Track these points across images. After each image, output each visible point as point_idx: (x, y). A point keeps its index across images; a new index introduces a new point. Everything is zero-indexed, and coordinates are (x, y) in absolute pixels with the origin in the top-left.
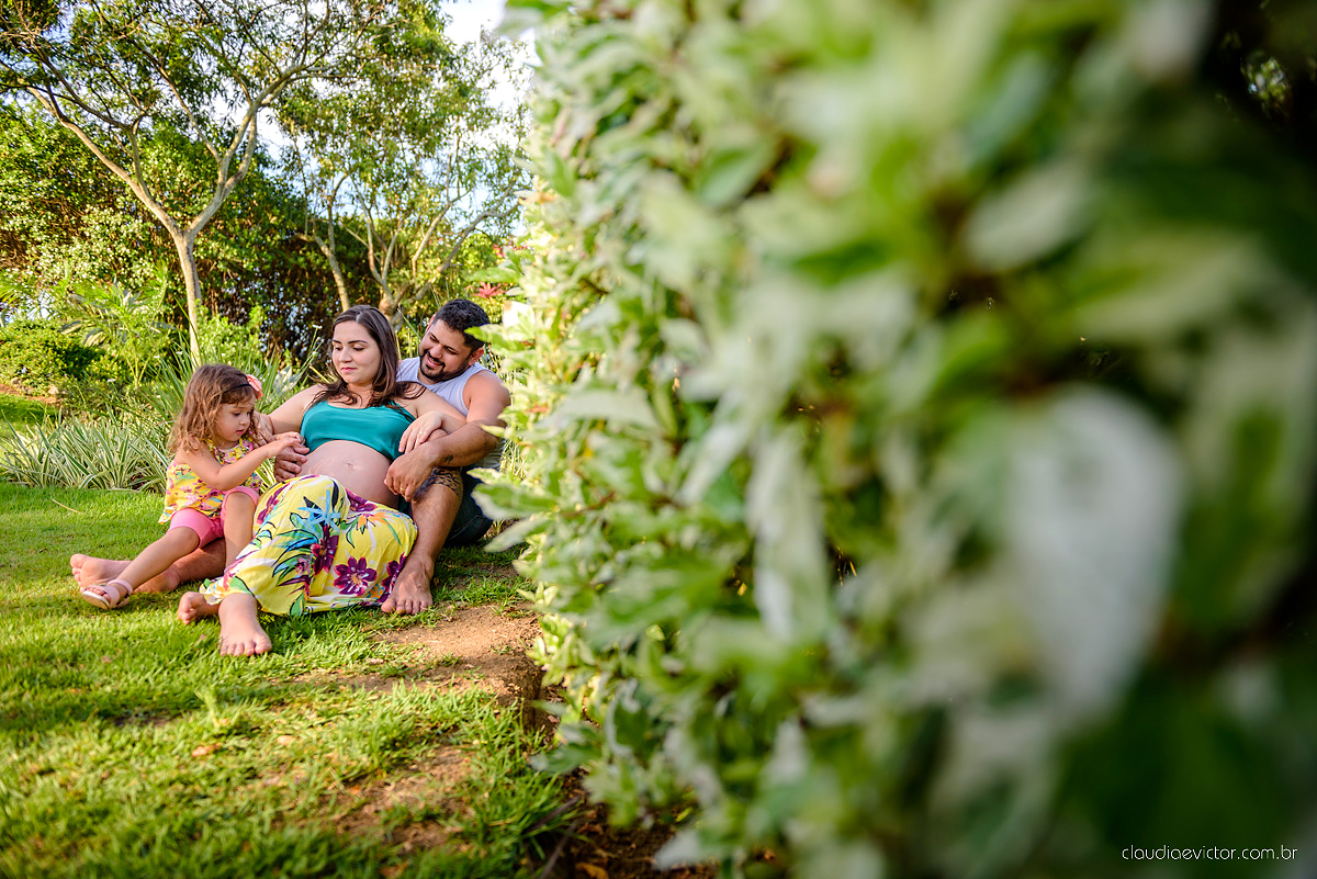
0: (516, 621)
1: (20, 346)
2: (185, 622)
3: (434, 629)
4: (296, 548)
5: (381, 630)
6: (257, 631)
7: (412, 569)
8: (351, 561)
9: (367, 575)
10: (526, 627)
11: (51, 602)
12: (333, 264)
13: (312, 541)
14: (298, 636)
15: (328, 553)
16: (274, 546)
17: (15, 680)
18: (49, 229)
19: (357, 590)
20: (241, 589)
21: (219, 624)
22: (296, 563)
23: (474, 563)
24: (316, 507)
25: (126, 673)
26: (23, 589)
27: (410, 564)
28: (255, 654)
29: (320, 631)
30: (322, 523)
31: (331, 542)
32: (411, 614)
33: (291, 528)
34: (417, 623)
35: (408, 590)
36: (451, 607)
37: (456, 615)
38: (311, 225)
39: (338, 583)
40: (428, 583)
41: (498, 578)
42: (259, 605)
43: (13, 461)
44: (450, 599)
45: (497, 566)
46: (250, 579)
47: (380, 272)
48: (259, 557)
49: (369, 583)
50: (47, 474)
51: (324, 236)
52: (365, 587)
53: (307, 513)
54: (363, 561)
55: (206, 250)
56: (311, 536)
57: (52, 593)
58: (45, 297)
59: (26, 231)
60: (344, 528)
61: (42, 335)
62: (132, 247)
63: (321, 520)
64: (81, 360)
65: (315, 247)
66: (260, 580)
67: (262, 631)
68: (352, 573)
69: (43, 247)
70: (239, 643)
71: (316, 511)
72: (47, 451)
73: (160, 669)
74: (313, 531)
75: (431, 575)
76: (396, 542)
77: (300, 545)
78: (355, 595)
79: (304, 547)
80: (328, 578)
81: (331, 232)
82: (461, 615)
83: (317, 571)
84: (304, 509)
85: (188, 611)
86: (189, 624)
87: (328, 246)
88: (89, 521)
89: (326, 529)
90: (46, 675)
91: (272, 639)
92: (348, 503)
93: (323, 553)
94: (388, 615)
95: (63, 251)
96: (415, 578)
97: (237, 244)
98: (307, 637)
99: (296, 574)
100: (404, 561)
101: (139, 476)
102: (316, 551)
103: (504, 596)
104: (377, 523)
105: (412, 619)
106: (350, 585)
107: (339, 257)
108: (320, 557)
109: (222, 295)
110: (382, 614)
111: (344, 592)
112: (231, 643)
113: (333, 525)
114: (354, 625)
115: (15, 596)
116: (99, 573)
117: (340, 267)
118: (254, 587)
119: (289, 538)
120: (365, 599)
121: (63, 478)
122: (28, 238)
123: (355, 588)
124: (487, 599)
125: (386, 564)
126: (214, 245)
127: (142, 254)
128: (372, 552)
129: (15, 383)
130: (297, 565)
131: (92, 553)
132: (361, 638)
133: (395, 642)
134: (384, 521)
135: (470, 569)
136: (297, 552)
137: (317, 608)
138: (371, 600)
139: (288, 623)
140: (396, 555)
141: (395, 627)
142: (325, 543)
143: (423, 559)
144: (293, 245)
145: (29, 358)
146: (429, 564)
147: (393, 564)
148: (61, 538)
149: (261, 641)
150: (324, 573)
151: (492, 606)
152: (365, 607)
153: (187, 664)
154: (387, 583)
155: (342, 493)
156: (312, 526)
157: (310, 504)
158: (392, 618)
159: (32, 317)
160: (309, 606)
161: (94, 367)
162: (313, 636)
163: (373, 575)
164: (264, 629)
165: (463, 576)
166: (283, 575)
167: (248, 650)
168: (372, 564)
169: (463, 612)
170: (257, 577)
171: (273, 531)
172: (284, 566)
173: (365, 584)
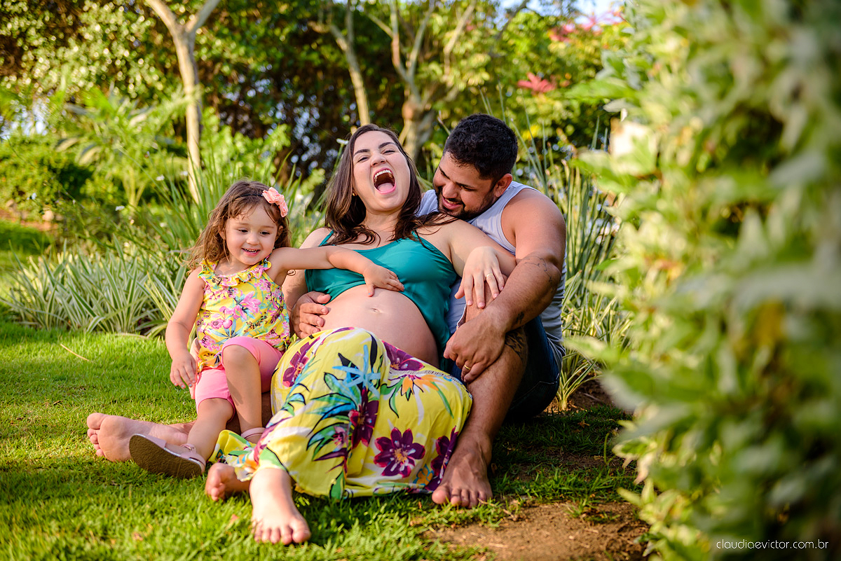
0: (600, 527)
1: (16, 166)
2: (214, 498)
3: (497, 529)
4: (333, 416)
5: (432, 525)
6: (294, 514)
7: (466, 451)
8: (395, 433)
9: (413, 451)
10: (612, 535)
11: (72, 463)
12: (350, 60)
13: (349, 408)
14: (338, 524)
15: (366, 422)
16: (308, 413)
17: (52, 552)
18: (46, 31)
19: (402, 469)
20: (274, 463)
21: (250, 504)
22: (332, 433)
23: (538, 446)
24: (353, 366)
25: (160, 554)
26: (43, 447)
27: (465, 443)
28: (293, 543)
29: (364, 522)
30: (360, 386)
31: (370, 409)
32: (468, 507)
33: (326, 391)
34: (475, 520)
35: (463, 477)
36: (516, 502)
37: (523, 513)
38: (326, 12)
39: (379, 460)
40: (485, 469)
41: (571, 468)
42: (293, 482)
43: (17, 296)
44: (512, 491)
45: (568, 453)
46: (284, 452)
47: (405, 68)
48: (292, 425)
49: (416, 461)
50: (52, 313)
51: (341, 27)
52: (411, 466)
53: (342, 373)
54: (408, 433)
55: (210, 48)
56: (348, 401)
57: (72, 453)
58: (40, 109)
59: (23, 34)
60: (386, 393)
61: (37, 152)
62: (131, 49)
63: (358, 381)
64: (76, 180)
65: (330, 39)
66: (294, 453)
67: (299, 515)
68: (395, 447)
69: (40, 52)
70: (274, 528)
71: (353, 371)
72: (52, 289)
73: (194, 553)
74: (350, 395)
75: (489, 458)
76: (447, 413)
77: (336, 411)
78: (399, 476)
79: (341, 414)
80: (368, 452)
81: (349, 21)
82: (528, 514)
83: (355, 444)
84: (338, 368)
85: (217, 486)
86: (217, 501)
87: (346, 37)
88: (99, 371)
89: (364, 392)
90: (80, 548)
91: (310, 527)
92: (388, 362)
93: (361, 421)
94: (440, 508)
95: (60, 55)
96: (471, 463)
97: (244, 41)
98: (348, 527)
99: (334, 446)
100: (457, 437)
101: (146, 320)
102: (354, 419)
103: (583, 493)
104: (425, 387)
105: (469, 513)
106: (393, 463)
107: (358, 49)
108: (358, 427)
109: (225, 100)
110: (430, 505)
111: (387, 473)
112: (265, 528)
113: (372, 388)
114: (401, 517)
115: (36, 454)
116: (117, 433)
117: (359, 62)
118: (289, 461)
119: (324, 403)
120: (411, 485)
121: (68, 319)
122: (25, 42)
123: (399, 466)
124: (561, 496)
125: (435, 440)
126: (218, 43)
127: (141, 56)
128: (419, 423)
129: (11, 206)
130: (335, 436)
131: (105, 409)
132: (411, 533)
133: (451, 541)
134: (433, 385)
135: (535, 455)
136: (333, 420)
137: (357, 492)
138: (419, 486)
139: (326, 508)
140: (446, 430)
141: (450, 523)
142: (363, 410)
143: (477, 437)
144: (304, 38)
145: (25, 179)
146: (486, 446)
147: (443, 440)
148: (73, 390)
149: (299, 528)
150: (362, 447)
151: (567, 505)
152: (411, 495)
153: (220, 548)
154: (437, 465)
155: (381, 350)
156: (349, 388)
157: (345, 362)
158: (446, 511)
159: (28, 132)
160: (349, 489)
161: (89, 188)
162: (356, 526)
163: (420, 451)
164: (301, 512)
165: (526, 463)
166: (319, 448)
167: (285, 539)
168: (420, 438)
169: (531, 510)
170: (291, 449)
171: (306, 395)
172: (319, 437)
173: (411, 462)
